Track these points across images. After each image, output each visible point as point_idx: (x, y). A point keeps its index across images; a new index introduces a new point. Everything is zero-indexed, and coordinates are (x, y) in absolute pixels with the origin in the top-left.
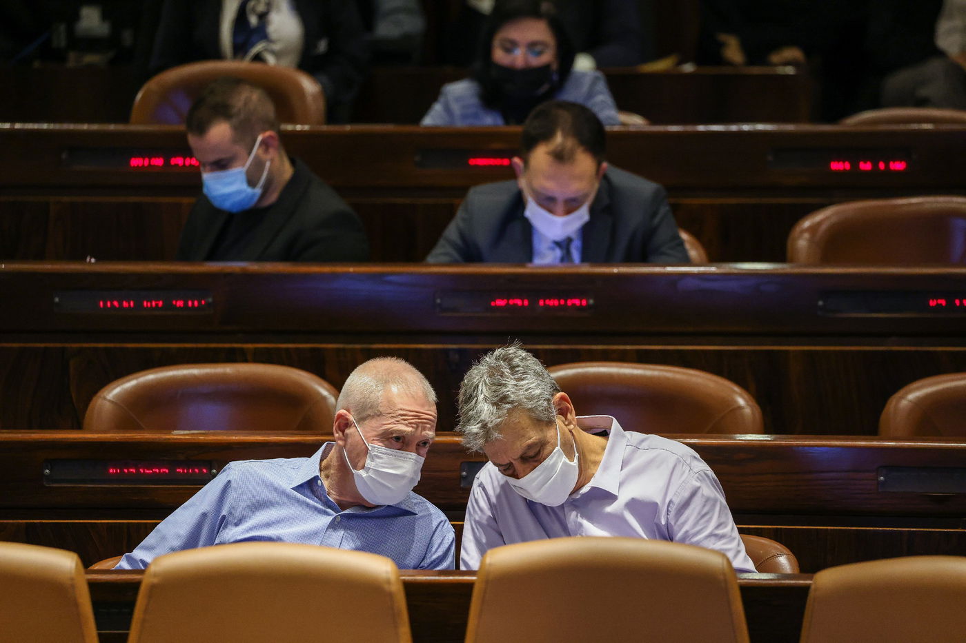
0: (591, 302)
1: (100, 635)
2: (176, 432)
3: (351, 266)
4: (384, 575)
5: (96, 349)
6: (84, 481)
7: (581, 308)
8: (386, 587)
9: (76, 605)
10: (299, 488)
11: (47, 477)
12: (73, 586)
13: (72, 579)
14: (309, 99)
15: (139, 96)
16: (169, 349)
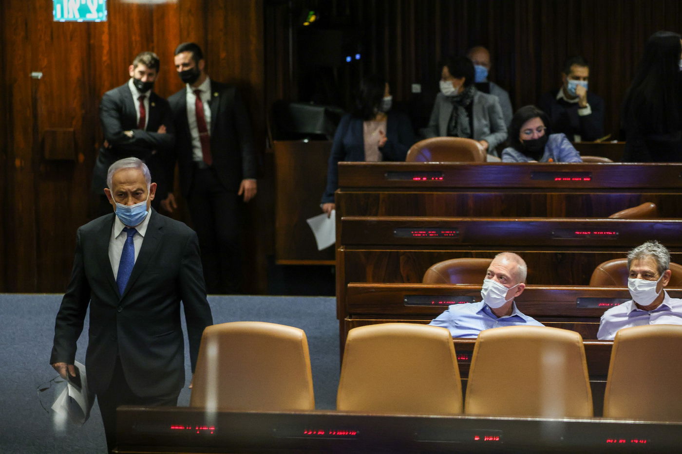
0: (617, 233)
1: (459, 364)
2: (458, 284)
3: (516, 219)
4: (577, 339)
5: (411, 252)
6: (420, 304)
7: (612, 236)
8: (577, 344)
9: (449, 350)
10: (479, 313)
11: (406, 302)
12: (448, 342)
13: (448, 339)
14: (481, 152)
15: (409, 152)
16: (441, 252)
